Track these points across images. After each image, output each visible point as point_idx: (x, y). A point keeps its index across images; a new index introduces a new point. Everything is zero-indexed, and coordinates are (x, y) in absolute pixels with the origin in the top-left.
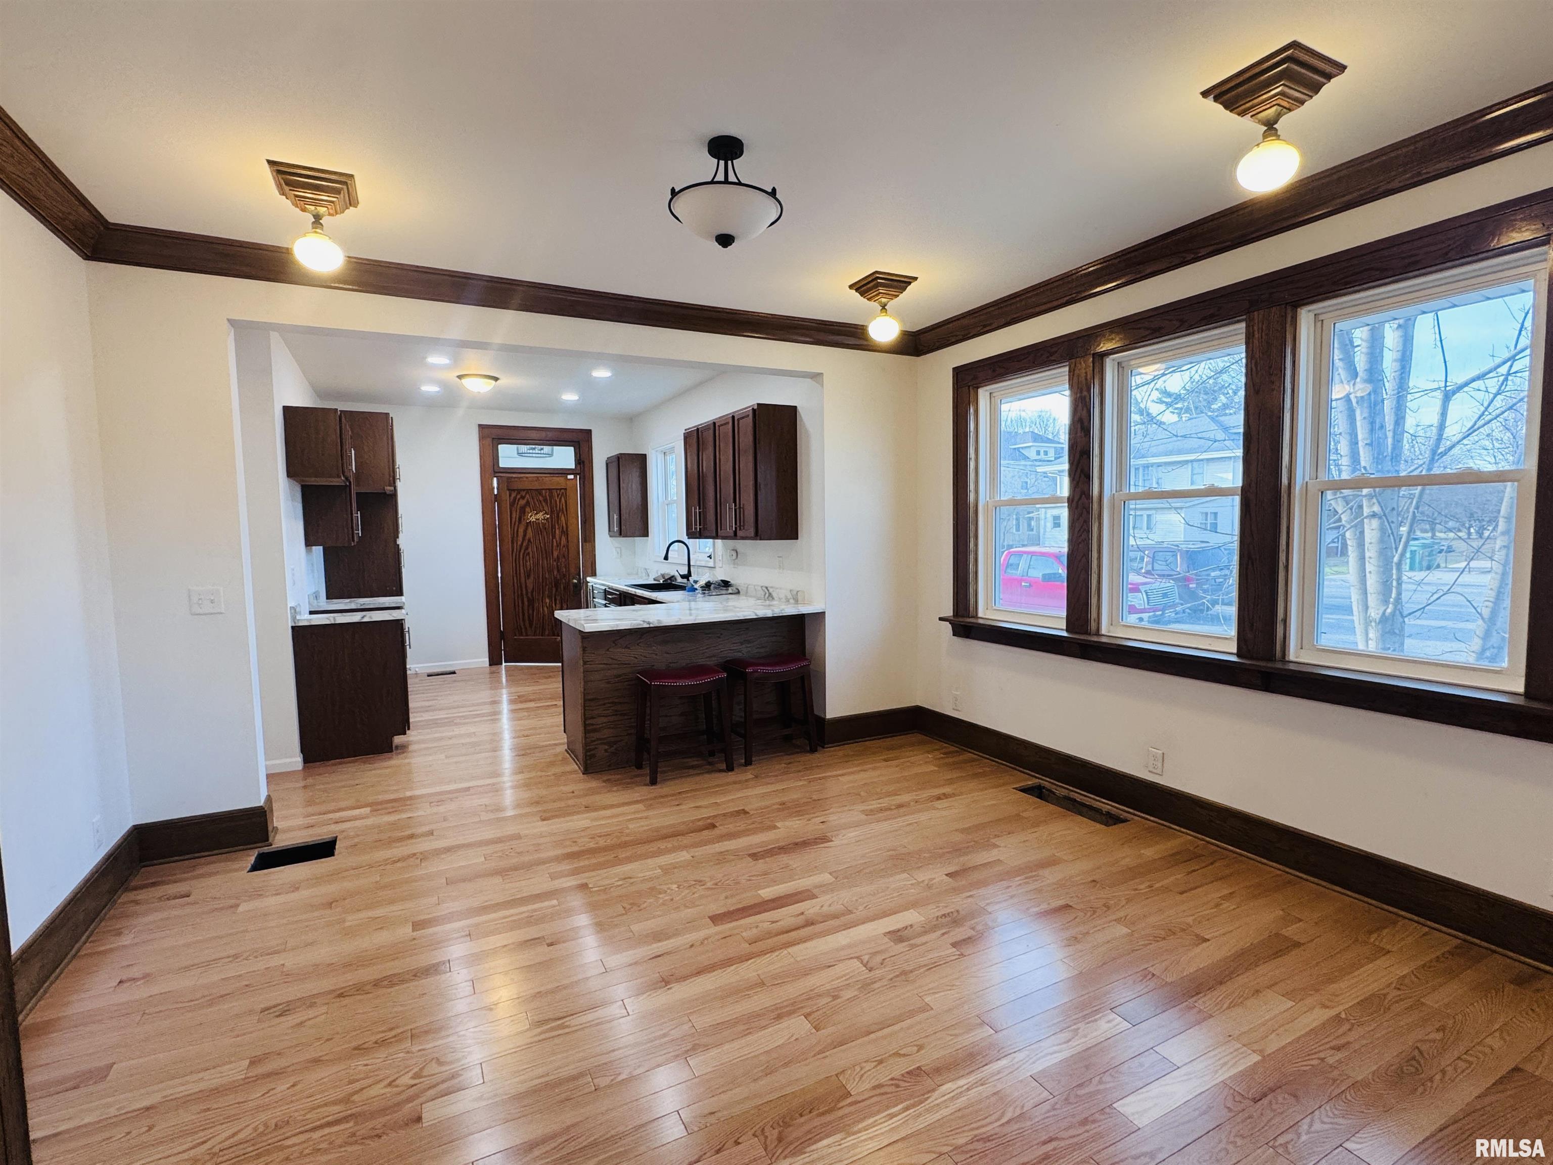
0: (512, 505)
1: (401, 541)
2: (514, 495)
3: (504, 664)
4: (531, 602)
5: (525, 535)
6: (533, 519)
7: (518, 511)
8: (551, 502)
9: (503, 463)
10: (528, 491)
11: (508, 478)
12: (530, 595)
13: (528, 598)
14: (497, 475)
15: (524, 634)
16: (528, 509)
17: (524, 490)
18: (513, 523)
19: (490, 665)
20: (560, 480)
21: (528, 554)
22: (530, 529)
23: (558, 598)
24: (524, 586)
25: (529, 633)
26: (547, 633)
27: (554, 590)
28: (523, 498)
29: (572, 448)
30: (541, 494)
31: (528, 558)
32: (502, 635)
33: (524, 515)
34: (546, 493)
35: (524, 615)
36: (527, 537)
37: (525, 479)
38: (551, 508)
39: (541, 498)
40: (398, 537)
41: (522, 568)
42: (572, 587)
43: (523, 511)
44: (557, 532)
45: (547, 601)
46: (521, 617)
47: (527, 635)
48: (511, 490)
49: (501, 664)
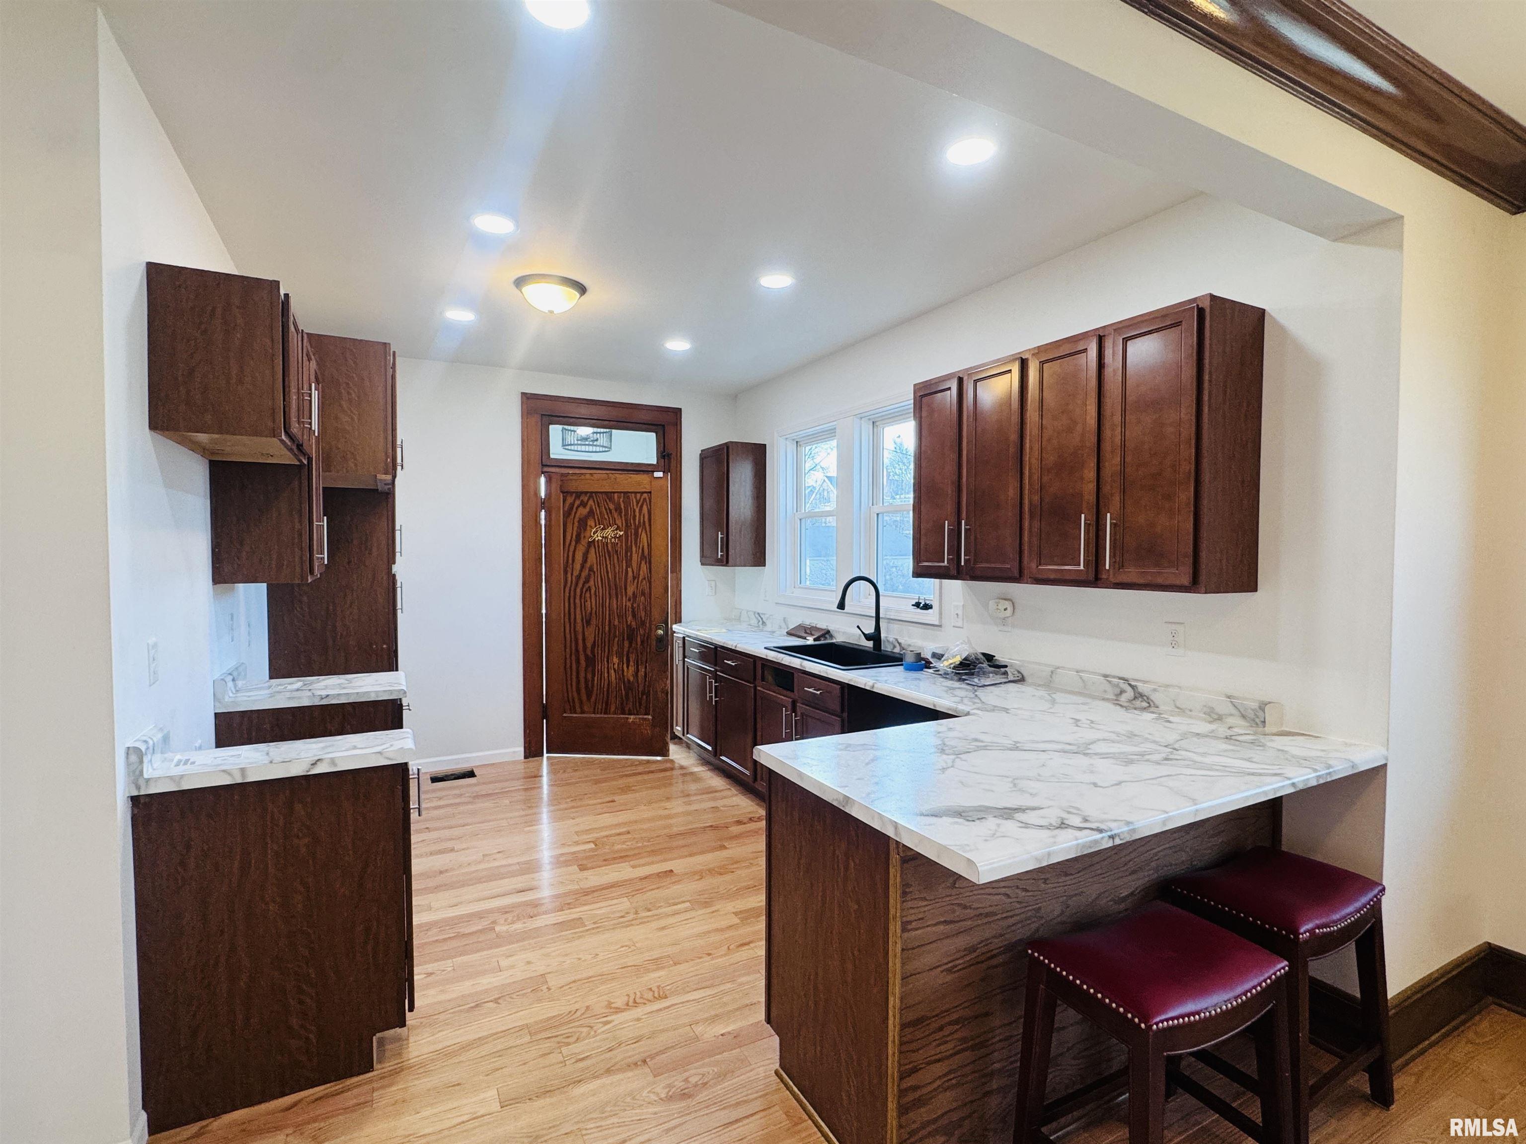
0: (567, 514)
1: (398, 569)
2: (570, 500)
3: (545, 755)
4: (591, 661)
5: (585, 560)
6: (598, 537)
7: (576, 524)
8: (626, 511)
9: (557, 451)
10: (591, 494)
11: (562, 475)
12: (589, 652)
13: (586, 656)
14: (546, 469)
15: (578, 710)
16: (591, 522)
17: (586, 493)
18: (567, 544)
19: (526, 757)
20: (643, 478)
21: (589, 589)
22: (592, 550)
23: (632, 657)
24: (580, 637)
25: (586, 708)
26: (613, 709)
27: (626, 644)
28: (583, 504)
29: (653, 435)
30: (611, 499)
31: (588, 595)
32: (545, 712)
33: (585, 530)
34: (619, 498)
35: (578, 682)
36: (588, 565)
37: (588, 476)
38: (626, 520)
39: (612, 506)
40: (394, 563)
41: (578, 610)
42: (654, 643)
43: (583, 524)
44: (635, 557)
45: (616, 660)
46: (574, 684)
47: (583, 712)
48: (566, 493)
49: (542, 755)
